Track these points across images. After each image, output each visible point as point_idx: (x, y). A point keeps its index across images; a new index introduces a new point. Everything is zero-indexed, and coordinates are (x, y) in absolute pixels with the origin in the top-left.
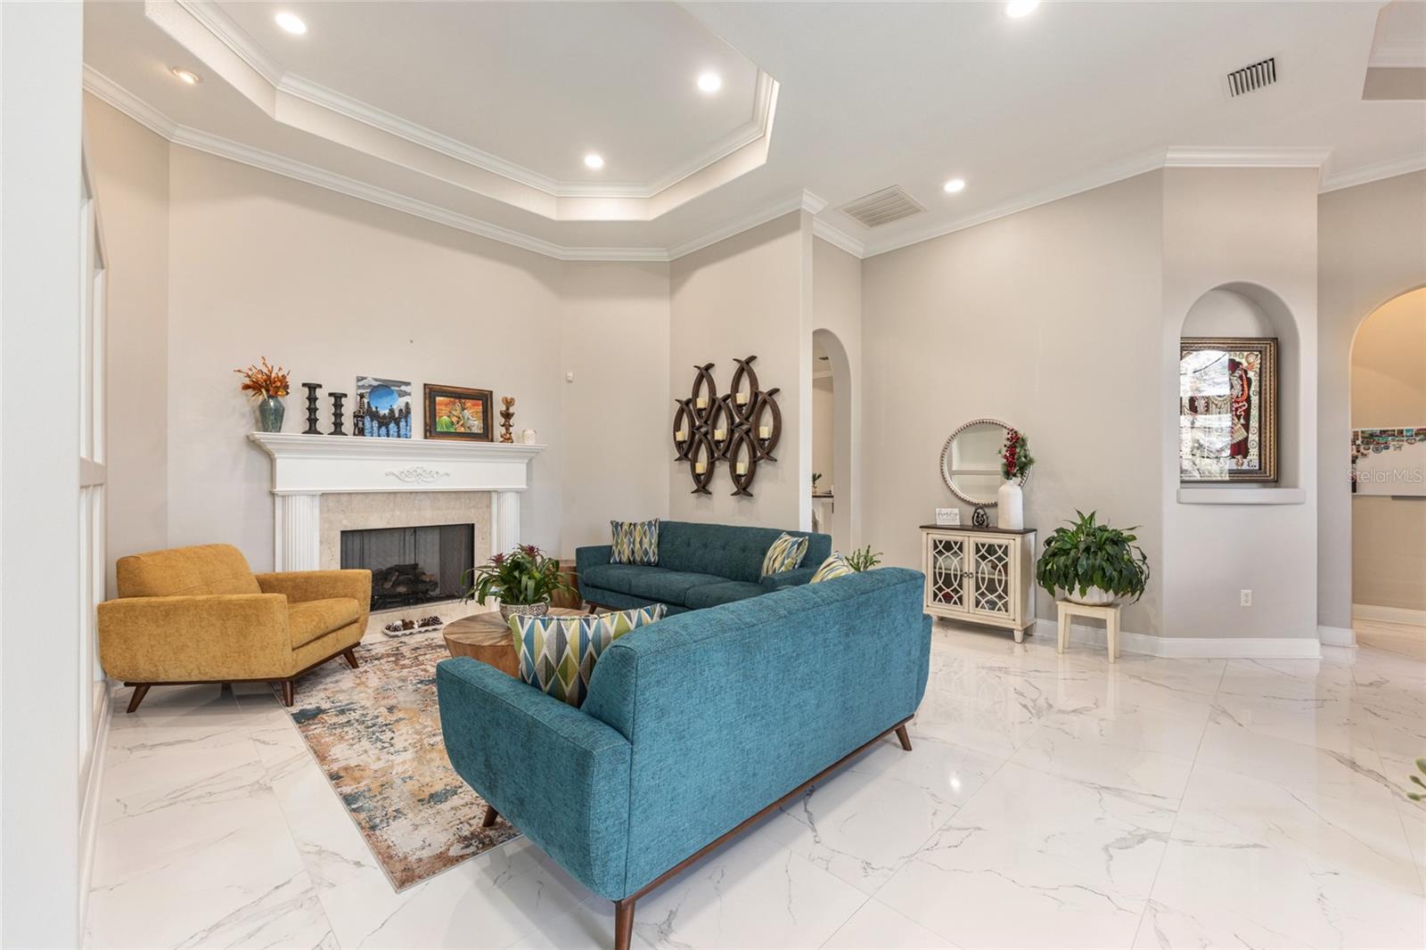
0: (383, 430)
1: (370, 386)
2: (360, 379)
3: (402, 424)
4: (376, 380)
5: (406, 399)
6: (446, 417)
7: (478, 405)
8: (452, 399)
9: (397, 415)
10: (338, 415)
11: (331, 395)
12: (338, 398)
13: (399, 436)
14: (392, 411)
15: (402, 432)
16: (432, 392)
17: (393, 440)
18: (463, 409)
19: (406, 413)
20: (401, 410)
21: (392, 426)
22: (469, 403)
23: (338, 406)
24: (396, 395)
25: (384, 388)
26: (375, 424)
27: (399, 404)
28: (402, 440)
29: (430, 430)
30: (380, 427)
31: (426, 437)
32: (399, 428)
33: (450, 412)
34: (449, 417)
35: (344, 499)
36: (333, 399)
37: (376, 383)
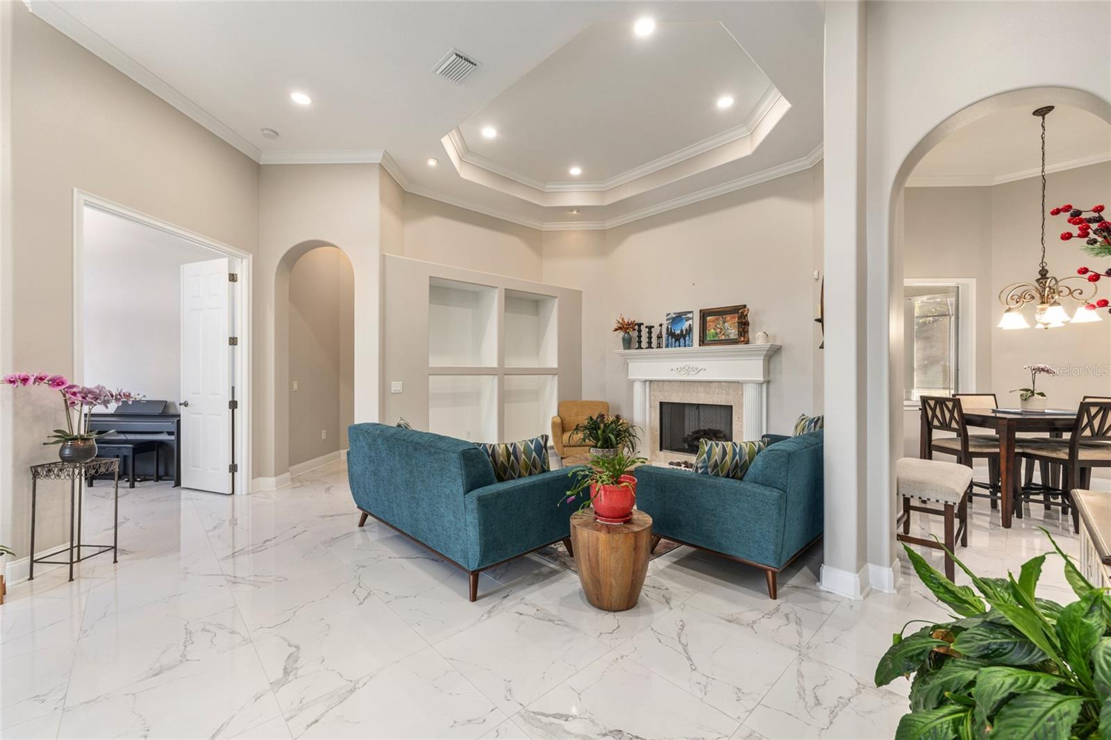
0: (677, 343)
1: (672, 318)
2: (668, 315)
3: (687, 338)
4: (675, 314)
5: (690, 322)
6: (713, 330)
7: (734, 318)
8: (717, 317)
9: (684, 333)
10: (650, 338)
11: (646, 327)
12: (650, 328)
13: (685, 346)
14: (682, 331)
15: (687, 343)
16: (704, 314)
17: (682, 349)
18: (724, 322)
19: (690, 330)
20: (686, 330)
21: (682, 340)
22: (728, 317)
23: (650, 333)
24: (684, 321)
25: (679, 318)
26: (674, 340)
27: (686, 325)
28: (687, 348)
29: (703, 342)
30: (675, 342)
31: (700, 345)
32: (685, 341)
33: (716, 326)
34: (714, 329)
35: (661, 384)
36: (647, 329)
37: (674, 316)
